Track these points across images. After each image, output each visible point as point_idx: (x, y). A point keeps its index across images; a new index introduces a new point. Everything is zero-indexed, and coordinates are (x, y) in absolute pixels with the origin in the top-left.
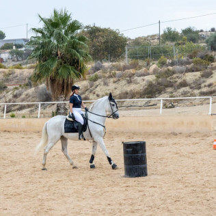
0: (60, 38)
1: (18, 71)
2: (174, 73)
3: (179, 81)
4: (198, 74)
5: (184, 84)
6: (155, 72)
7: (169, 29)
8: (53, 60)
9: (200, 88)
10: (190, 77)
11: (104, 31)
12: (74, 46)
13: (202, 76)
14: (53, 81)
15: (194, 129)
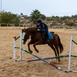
0: (36, 14)
1: (26, 21)
2: (56, 23)
3: (57, 24)
4: (60, 23)
5: (57, 25)
6: (52, 22)
7: (53, 16)
8: (35, 18)
9: (60, 26)
10: (59, 24)
11: (42, 15)
12: (38, 16)
13: (61, 24)
14: (34, 22)
15: (60, 32)
